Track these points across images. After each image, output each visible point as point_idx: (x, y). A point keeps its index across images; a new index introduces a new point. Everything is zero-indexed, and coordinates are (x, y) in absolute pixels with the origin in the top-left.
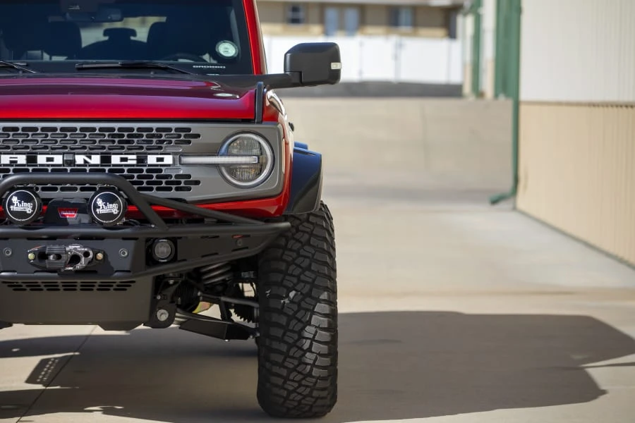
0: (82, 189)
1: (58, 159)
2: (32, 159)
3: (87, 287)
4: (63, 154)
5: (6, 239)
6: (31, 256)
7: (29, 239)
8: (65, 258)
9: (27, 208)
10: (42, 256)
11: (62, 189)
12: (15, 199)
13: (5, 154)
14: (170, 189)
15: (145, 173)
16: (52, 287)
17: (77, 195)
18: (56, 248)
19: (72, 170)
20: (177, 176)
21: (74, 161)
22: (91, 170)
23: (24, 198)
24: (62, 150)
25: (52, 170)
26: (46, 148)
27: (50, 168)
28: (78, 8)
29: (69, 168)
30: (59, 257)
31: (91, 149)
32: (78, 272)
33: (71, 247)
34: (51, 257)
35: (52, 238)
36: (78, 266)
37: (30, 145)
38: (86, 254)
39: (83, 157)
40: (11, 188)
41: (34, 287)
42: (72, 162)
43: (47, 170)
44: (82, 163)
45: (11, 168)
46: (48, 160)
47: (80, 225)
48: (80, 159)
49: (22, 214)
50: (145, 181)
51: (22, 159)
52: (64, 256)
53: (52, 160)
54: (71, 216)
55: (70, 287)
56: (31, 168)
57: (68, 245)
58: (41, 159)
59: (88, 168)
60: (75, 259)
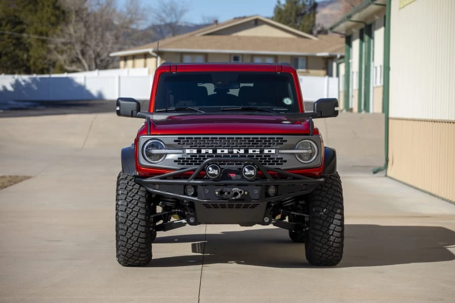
0: (236, 164)
1: (226, 151)
2: (215, 151)
3: (238, 207)
4: (228, 149)
5: (206, 185)
6: (217, 193)
7: (216, 185)
8: (232, 194)
9: (216, 172)
10: (222, 193)
11: (228, 164)
12: (210, 168)
13: (203, 149)
14: (274, 164)
15: (263, 157)
16: (223, 206)
17: (234, 167)
18: (228, 190)
19: (232, 156)
20: (277, 159)
21: (233, 152)
22: (240, 156)
23: (214, 168)
24: (227, 147)
25: (224, 156)
26: (221, 146)
27: (222, 155)
28: (220, 83)
29: (231, 155)
30: (229, 193)
31: (240, 147)
32: (236, 200)
33: (234, 189)
34: (226, 193)
35: (226, 185)
36: (237, 197)
37: (214, 145)
38: (241, 192)
39: (237, 150)
40: (208, 164)
41: (215, 206)
42: (232, 153)
43: (221, 156)
44: (236, 153)
45: (206, 155)
46: (222, 151)
47: (237, 179)
48: (235, 151)
49: (214, 175)
50: (263, 160)
51: (210, 151)
52: (231, 193)
53: (223, 151)
54: (233, 176)
55: (231, 207)
56: (214, 155)
57: (233, 188)
58: (219, 151)
59: (239, 155)
60: (236, 194)
